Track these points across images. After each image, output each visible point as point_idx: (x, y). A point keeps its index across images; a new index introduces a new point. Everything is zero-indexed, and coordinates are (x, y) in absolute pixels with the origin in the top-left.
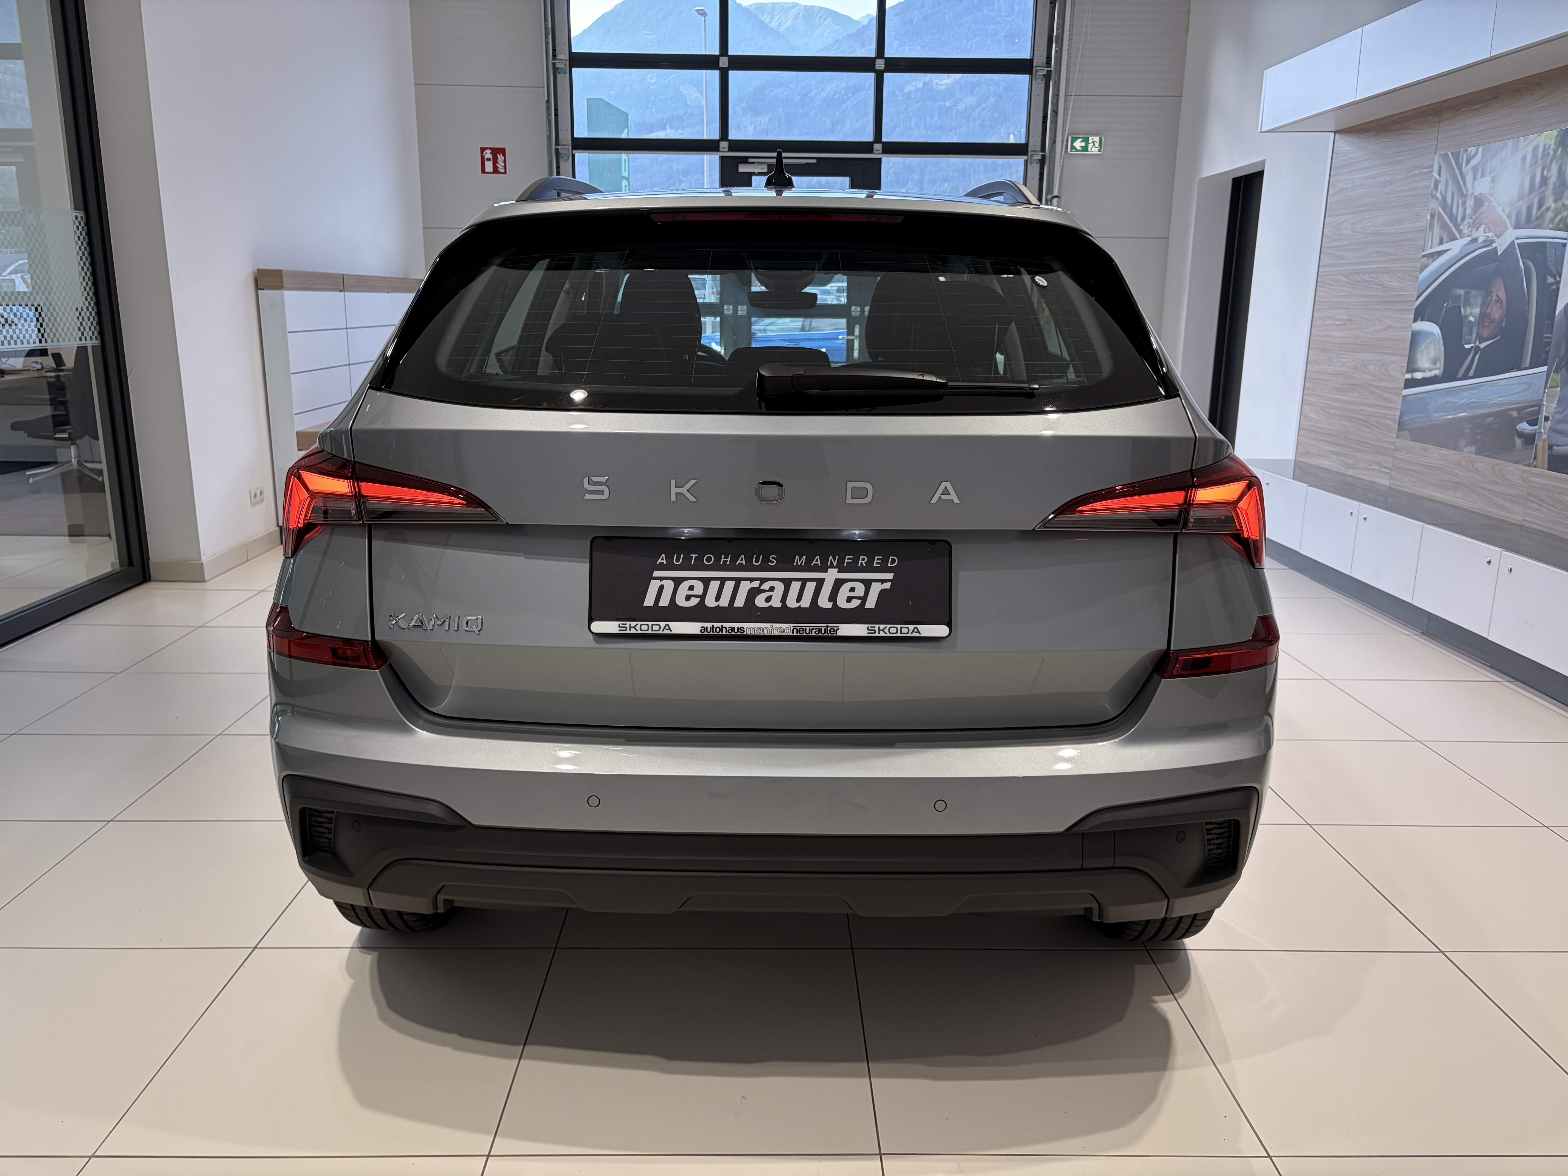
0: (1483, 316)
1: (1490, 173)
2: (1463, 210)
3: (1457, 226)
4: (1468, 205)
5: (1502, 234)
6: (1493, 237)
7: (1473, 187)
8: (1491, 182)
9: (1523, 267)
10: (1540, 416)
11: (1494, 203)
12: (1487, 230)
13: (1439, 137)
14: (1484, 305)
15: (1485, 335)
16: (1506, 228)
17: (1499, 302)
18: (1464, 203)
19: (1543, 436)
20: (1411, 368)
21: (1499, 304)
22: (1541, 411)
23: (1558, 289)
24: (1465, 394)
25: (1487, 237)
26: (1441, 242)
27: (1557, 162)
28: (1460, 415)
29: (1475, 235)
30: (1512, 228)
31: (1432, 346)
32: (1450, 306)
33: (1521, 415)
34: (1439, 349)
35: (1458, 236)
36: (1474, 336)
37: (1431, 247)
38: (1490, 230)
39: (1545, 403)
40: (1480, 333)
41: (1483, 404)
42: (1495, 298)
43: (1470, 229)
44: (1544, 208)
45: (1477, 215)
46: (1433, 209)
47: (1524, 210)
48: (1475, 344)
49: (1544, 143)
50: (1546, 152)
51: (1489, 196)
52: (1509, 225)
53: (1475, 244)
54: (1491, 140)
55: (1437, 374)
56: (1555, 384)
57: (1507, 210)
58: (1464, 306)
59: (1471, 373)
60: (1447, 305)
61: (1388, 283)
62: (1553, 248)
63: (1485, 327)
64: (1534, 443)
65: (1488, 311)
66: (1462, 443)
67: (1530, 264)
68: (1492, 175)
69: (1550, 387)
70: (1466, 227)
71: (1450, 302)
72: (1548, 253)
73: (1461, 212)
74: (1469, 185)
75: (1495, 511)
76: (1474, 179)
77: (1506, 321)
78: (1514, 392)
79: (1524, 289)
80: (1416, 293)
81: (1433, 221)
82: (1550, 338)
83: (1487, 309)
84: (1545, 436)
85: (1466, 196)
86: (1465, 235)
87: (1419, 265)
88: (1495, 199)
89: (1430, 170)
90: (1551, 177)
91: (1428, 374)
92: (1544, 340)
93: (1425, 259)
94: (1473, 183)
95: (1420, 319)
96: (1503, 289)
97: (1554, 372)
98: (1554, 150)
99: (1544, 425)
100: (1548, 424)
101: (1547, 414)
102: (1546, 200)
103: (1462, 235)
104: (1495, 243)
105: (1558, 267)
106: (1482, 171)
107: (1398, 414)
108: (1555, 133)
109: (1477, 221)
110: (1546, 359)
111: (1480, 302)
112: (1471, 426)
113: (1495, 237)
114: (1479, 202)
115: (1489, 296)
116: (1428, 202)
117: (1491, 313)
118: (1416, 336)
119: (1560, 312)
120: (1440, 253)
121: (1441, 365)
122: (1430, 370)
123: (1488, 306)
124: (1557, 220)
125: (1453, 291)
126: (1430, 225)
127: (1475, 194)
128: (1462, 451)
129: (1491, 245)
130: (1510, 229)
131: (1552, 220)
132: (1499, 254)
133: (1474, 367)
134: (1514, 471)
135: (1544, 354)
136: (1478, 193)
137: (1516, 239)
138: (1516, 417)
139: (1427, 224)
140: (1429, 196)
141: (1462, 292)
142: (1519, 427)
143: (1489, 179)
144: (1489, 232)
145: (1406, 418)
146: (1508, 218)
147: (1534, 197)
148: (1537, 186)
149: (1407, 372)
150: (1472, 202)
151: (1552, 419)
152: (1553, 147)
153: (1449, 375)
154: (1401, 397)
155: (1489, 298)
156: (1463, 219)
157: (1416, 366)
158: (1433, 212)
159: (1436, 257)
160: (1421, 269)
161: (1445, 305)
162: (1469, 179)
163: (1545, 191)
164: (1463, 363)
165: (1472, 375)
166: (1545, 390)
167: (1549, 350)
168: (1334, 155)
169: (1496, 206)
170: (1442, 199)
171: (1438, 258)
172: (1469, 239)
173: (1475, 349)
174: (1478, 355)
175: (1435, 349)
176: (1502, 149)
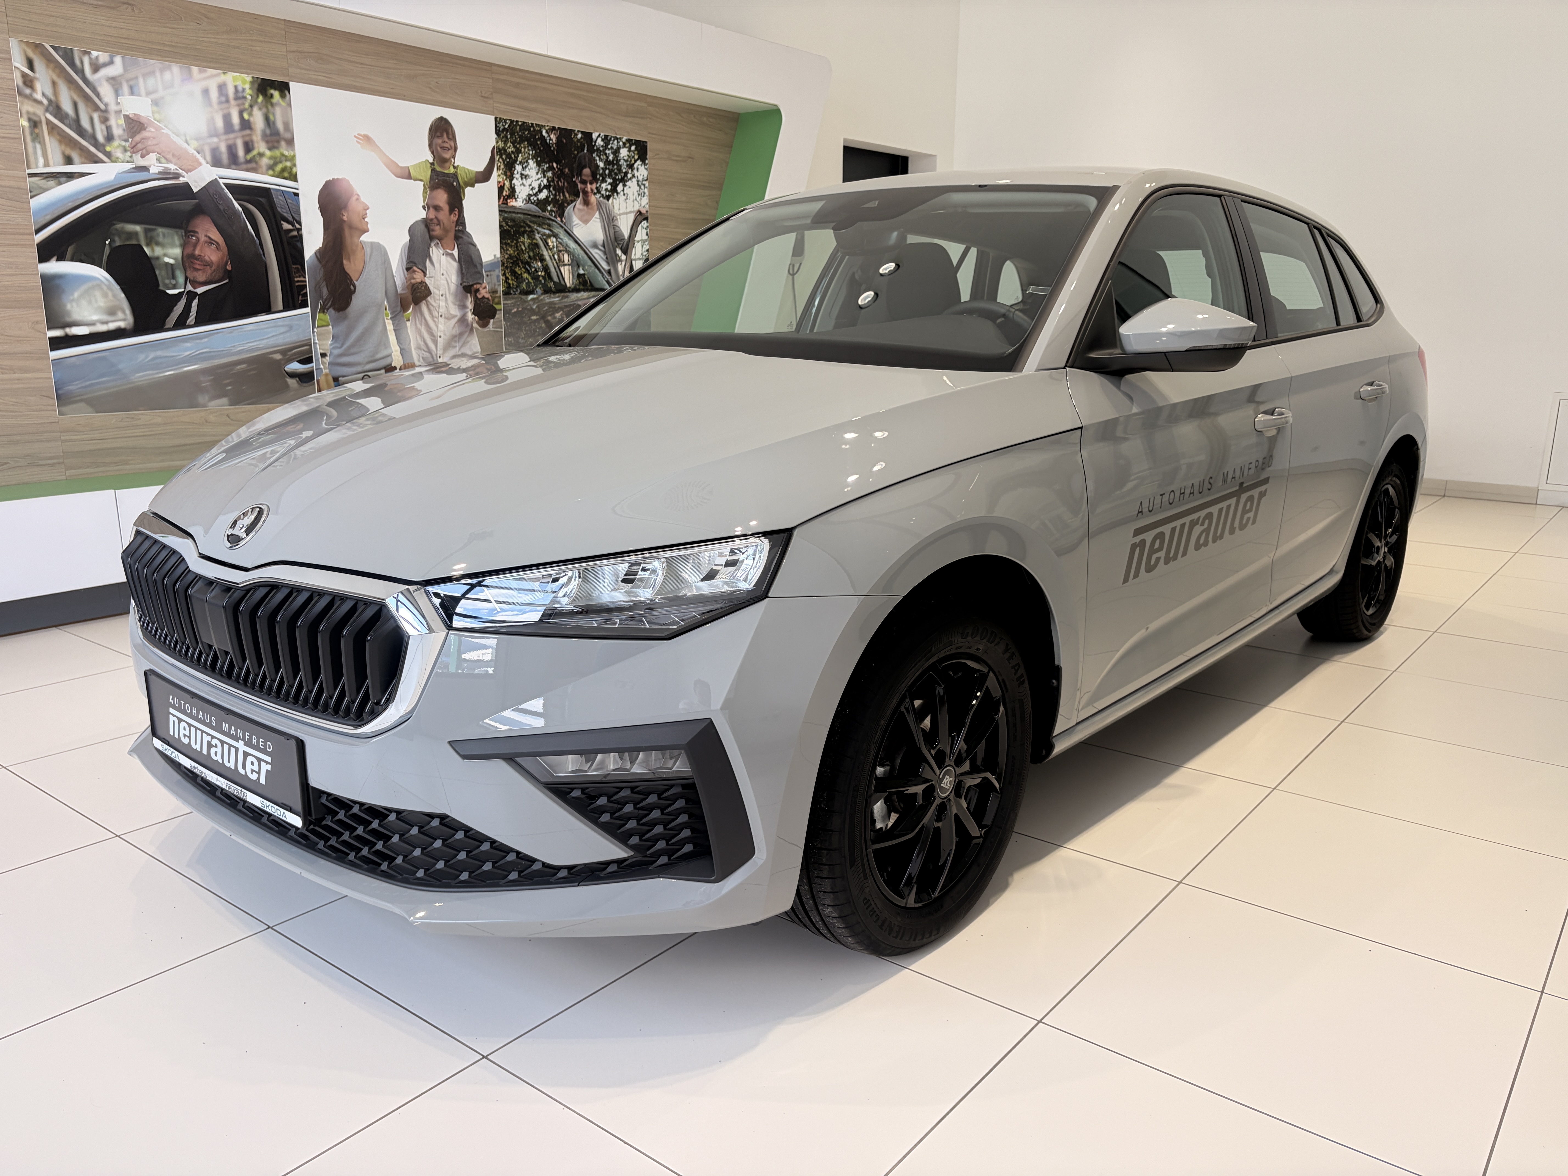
0: (187, 257)
1: (147, 92)
2: (103, 127)
3: (97, 145)
5: (190, 169)
6: (177, 169)
7: (118, 103)
8: (151, 104)
9: (240, 209)
10: (313, 355)
11: (165, 130)
12: (162, 160)
14: (187, 245)
15: (199, 279)
16: (197, 163)
17: (213, 244)
20: (58, 323)
21: (216, 246)
22: (314, 349)
23: (300, 235)
27: (259, 110)
28: (187, 368)
31: (98, 293)
32: (116, 244)
33: (288, 356)
34: (115, 295)
35: (103, 159)
36: (180, 280)
37: (46, 166)
38: (167, 160)
39: (317, 341)
40: (191, 277)
41: (223, 353)
44: (254, 153)
45: (135, 137)
46: (34, 114)
48: (183, 288)
49: (233, 83)
50: (240, 95)
51: (154, 121)
52: (198, 160)
53: (144, 173)
55: (122, 327)
56: (323, 323)
58: (148, 245)
59: (192, 321)
62: (280, 196)
63: (196, 270)
65: (196, 252)
66: (204, 398)
70: (118, 150)
71: (115, 239)
72: (274, 199)
73: (101, 130)
76: (117, 93)
77: (233, 265)
79: (249, 232)
80: (31, 224)
81: (37, 131)
82: (303, 281)
83: (191, 250)
84: (325, 371)
85: (106, 111)
86: (119, 160)
87: (25, 186)
88: (162, 126)
90: (254, 122)
91: (101, 328)
92: (296, 284)
93: (37, 179)
95: (54, 258)
96: (216, 230)
97: (319, 311)
98: (251, 96)
99: (322, 361)
100: (326, 359)
103: (113, 158)
104: (183, 177)
105: (292, 214)
106: (131, 87)
107: (51, 384)
108: (246, 77)
109: (139, 145)
110: (302, 301)
111: (177, 242)
112: (210, 377)
113: (179, 171)
114: (135, 124)
115: (190, 236)
116: (17, 103)
118: (52, 282)
119: (311, 257)
120: (69, 176)
121: (124, 315)
122: (103, 323)
123: (193, 247)
124: (278, 169)
126: (32, 134)
127: (124, 112)
129: (176, 178)
130: (207, 165)
131: (271, 168)
132: (195, 191)
133: (193, 314)
135: (300, 297)
136: (128, 112)
137: (220, 178)
138: (281, 359)
139: (25, 132)
141: (135, 227)
142: (288, 368)
143: (146, 99)
144: (164, 163)
145: (71, 387)
146: (195, 152)
149: (51, 328)
150: (122, 121)
151: (329, 354)
153: (146, 325)
154: (49, 362)
155: (194, 238)
156: (109, 139)
157: (67, 320)
159: (62, 179)
160: (31, 192)
161: (104, 243)
165: (195, 323)
167: (307, 293)
169: (173, 134)
170: (49, 104)
171: (69, 180)
172: (131, 165)
173: (188, 295)
174: (197, 301)
175: (103, 295)
176: (162, 70)
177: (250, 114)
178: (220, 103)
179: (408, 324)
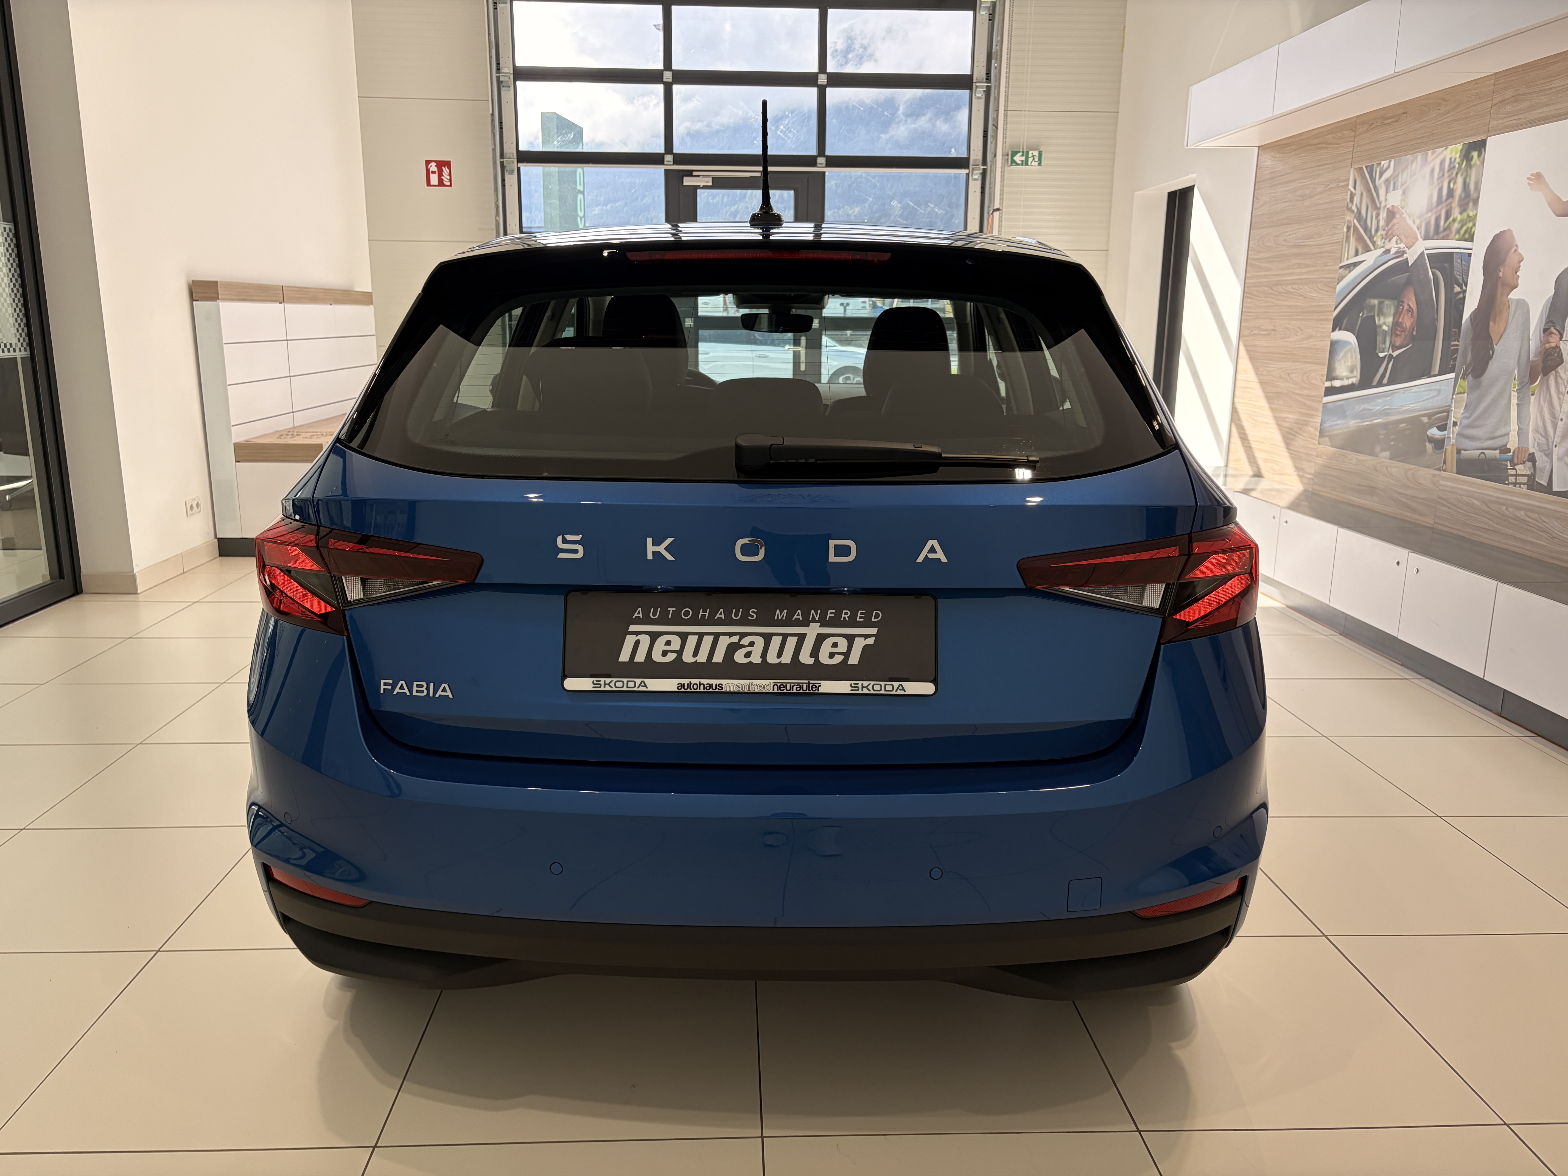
0: (1396, 324)
1: (1402, 185)
2: (1376, 222)
3: (1371, 238)
4: (1381, 217)
5: (1413, 245)
6: (1404, 248)
7: (1386, 200)
8: (1402, 195)
9: (1432, 277)
10: (1448, 422)
11: (1405, 215)
12: (1399, 242)
13: (1354, 151)
14: (1397, 314)
15: (1398, 344)
16: (1417, 239)
17: (1410, 312)
18: (1378, 215)
19: (1452, 441)
20: (1330, 377)
21: (1410, 313)
22: (1450, 417)
23: (1464, 298)
24: (1380, 401)
25: (1399, 248)
26: (1357, 254)
27: (1462, 175)
28: (1375, 421)
29: (1387, 247)
30: (1421, 239)
31: (1349, 355)
32: (1365, 316)
33: (1431, 421)
34: (1356, 357)
35: (1372, 248)
36: (1388, 344)
37: (1347, 259)
38: (1401, 241)
39: (1453, 409)
40: (1393, 342)
41: (1397, 410)
42: (1406, 307)
43: (1383, 240)
44: (1451, 219)
45: (1390, 226)
46: (1349, 222)
47: (1433, 222)
48: (1388, 352)
49: (1450, 157)
50: (1452, 166)
51: (1401, 209)
52: (1419, 236)
53: (1388, 255)
54: (1402, 153)
55: (1354, 382)
56: (1462, 391)
57: (1417, 222)
58: (1378, 315)
59: (1385, 381)
60: (1362, 315)
61: (1309, 294)
62: (1459, 259)
63: (1397, 335)
64: (1443, 448)
65: (1400, 320)
66: (1377, 449)
67: (1438, 273)
68: (1404, 187)
69: (1458, 393)
70: (1380, 239)
71: (1365, 312)
72: (1455, 263)
73: (1375, 224)
74: (1382, 198)
75: (1408, 514)
76: (1387, 192)
77: (1416, 330)
78: (1425, 398)
79: (1433, 299)
80: (1334, 303)
81: (1349, 234)
82: (1457, 345)
83: (1399, 318)
84: (1453, 441)
85: (1379, 209)
86: (1379, 247)
87: (1337, 276)
88: (1405, 211)
89: (1346, 183)
90: (1456, 189)
91: (1346, 382)
92: (1452, 348)
93: (1342, 270)
94: (1386, 196)
95: (1338, 329)
96: (1413, 299)
97: (1461, 378)
98: (1459, 163)
99: (1453, 430)
100: (1456, 429)
101: (1455, 420)
102: (1453, 211)
103: (1376, 246)
104: (1406, 253)
105: (1464, 276)
106: (1394, 184)
107: (1320, 421)
108: (1459, 147)
109: (1390, 232)
110: (1454, 366)
111: (1392, 312)
112: (1385, 432)
113: (1406, 249)
114: (1391, 214)
115: (1401, 305)
116: (1344, 215)
117: (1403, 322)
118: (1334, 346)
119: (1466, 320)
120: (1355, 265)
121: (1357, 373)
122: (1348, 378)
123: (1400, 315)
124: (1462, 232)
125: (1368, 301)
126: (1346, 237)
127: (1388, 207)
128: (1377, 456)
129: (1402, 255)
130: (1420, 240)
131: (1458, 232)
132: (1410, 265)
133: (1388, 375)
134: (1425, 475)
135: (1452, 361)
136: (1390, 205)
137: (1426, 250)
138: (1427, 423)
139: (1343, 235)
140: (1345, 208)
141: (1375, 302)
142: (1430, 433)
143: (1400, 191)
144: (1401, 243)
145: (1326, 425)
146: (1418, 229)
147: (1442, 209)
148: (1444, 198)
149: (1327, 380)
150: (1385, 215)
151: (1460, 424)
152: (1458, 160)
153: (1365, 382)
154: (1322, 405)
155: (1401, 307)
156: (1377, 230)
157: (1334, 375)
158: (1349, 225)
159: (1352, 268)
160: (1338, 280)
161: (1361, 315)
162: (1382, 191)
163: (1451, 203)
164: (1377, 371)
165: (1386, 382)
166: (1453, 396)
167: (1456, 357)
168: (1258, 170)
169: (1407, 217)
170: (1357, 212)
171: (1353, 269)
172: (1383, 250)
173: (1388, 357)
174: (1391, 363)
175: (1352, 358)
176: (1412, 162)
177: (1455, 183)
178: (1439, 179)
179: (1532, 398)
